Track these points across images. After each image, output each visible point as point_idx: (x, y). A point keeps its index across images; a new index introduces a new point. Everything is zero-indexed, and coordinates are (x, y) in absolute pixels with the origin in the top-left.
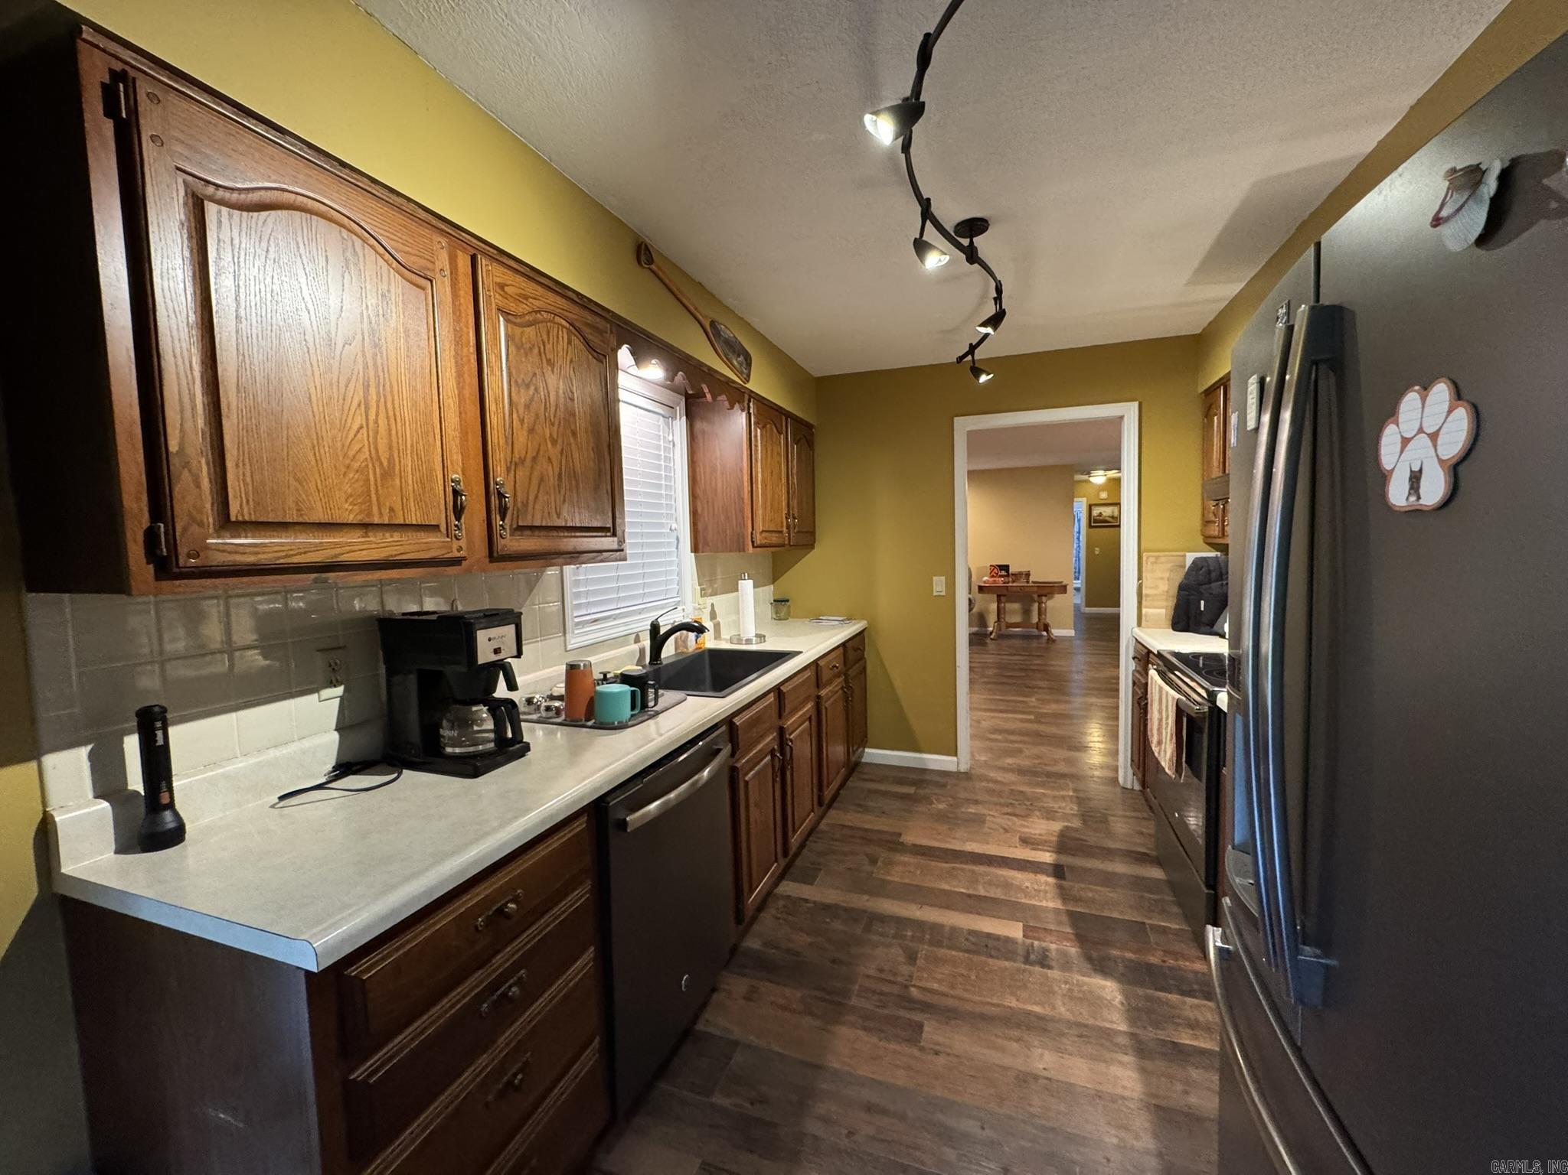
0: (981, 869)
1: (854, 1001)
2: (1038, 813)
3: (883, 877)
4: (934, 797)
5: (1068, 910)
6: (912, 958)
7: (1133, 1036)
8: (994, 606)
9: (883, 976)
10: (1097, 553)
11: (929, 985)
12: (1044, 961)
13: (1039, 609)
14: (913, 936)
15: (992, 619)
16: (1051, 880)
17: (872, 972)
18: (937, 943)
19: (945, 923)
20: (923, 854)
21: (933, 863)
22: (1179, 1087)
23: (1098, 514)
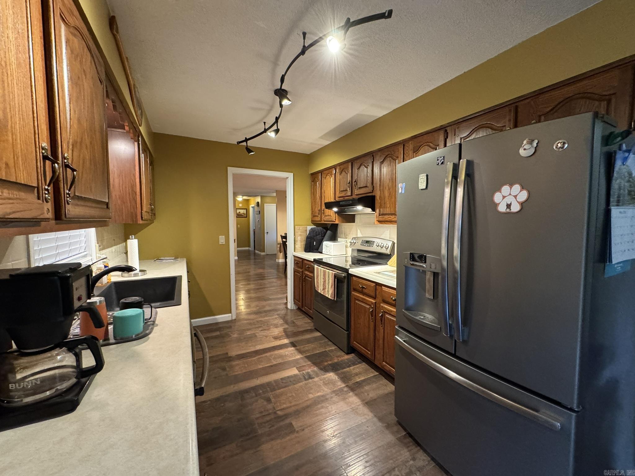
0: (268, 354)
1: (260, 432)
2: (272, 327)
3: (234, 374)
4: (230, 333)
5: (305, 356)
6: (269, 400)
7: (347, 386)
9: (264, 414)
10: (239, 227)
11: (282, 407)
12: (310, 377)
14: (263, 392)
16: (293, 348)
17: (258, 416)
18: (273, 390)
19: (271, 380)
20: (243, 357)
21: (250, 360)
22: (366, 394)
23: (240, 212)
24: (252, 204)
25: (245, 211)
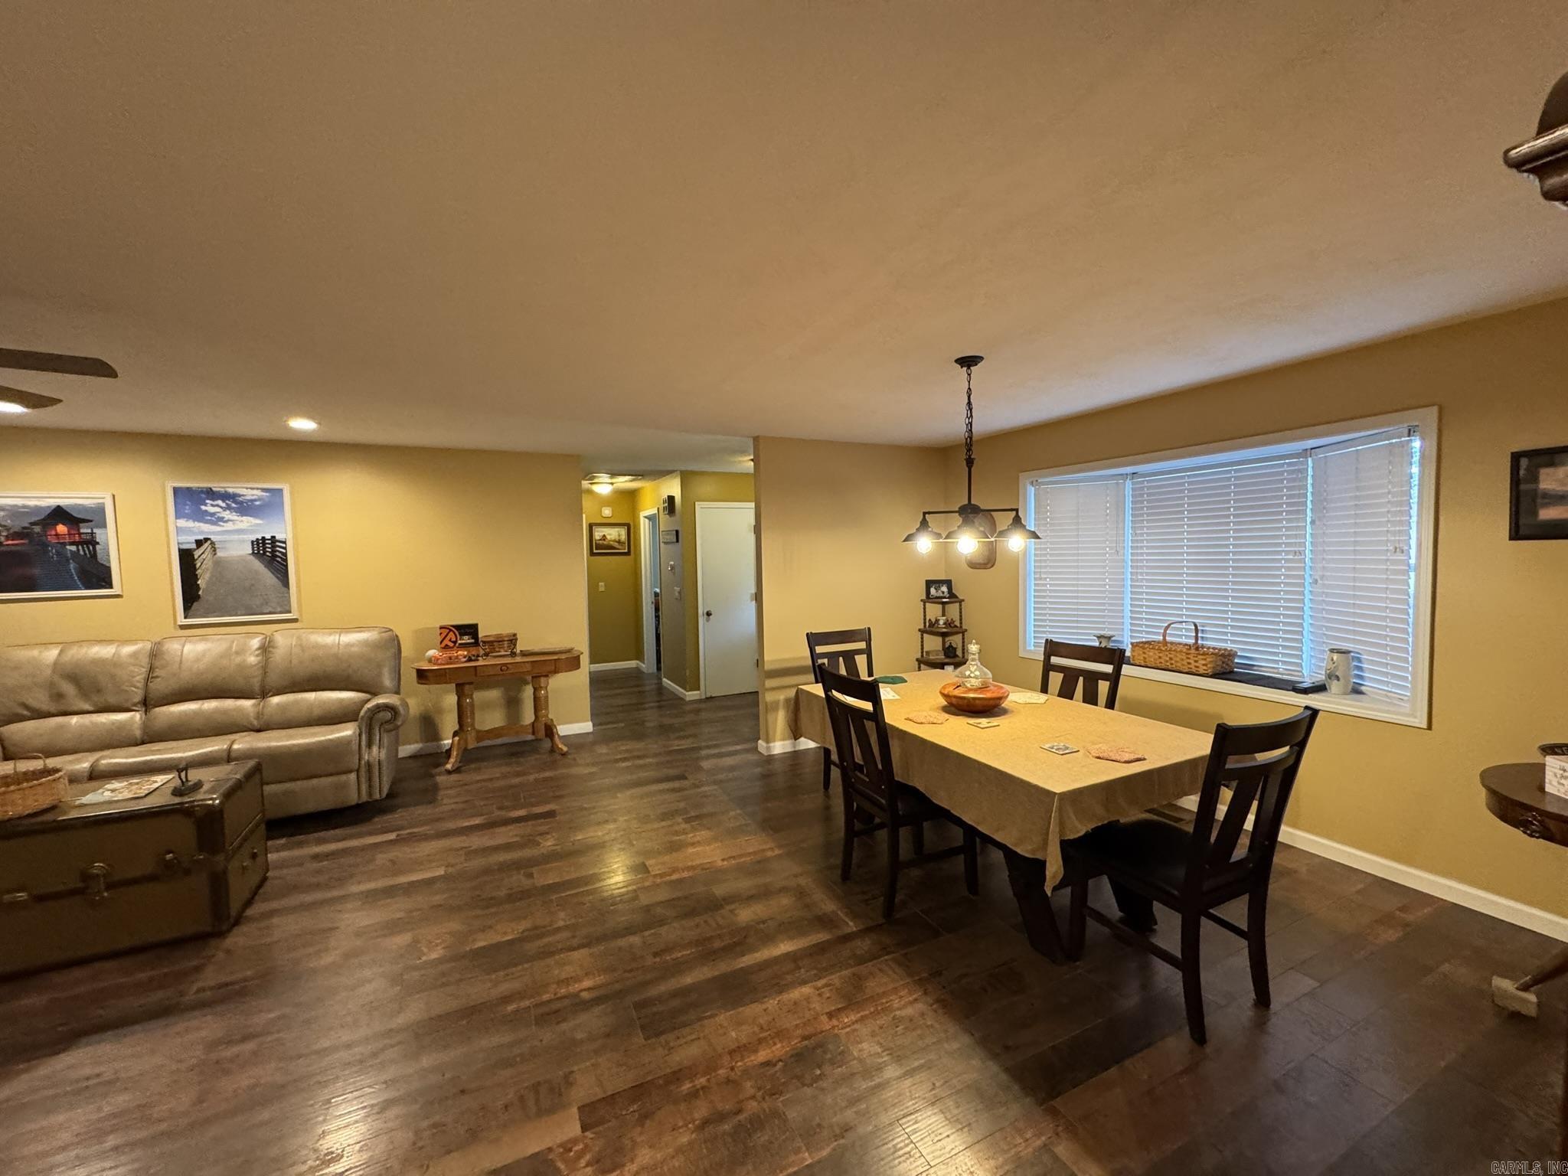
8: (451, 700)
10: (602, 589)
13: (536, 699)
15: (449, 724)
23: (604, 538)
24: (650, 506)
25: (623, 532)
